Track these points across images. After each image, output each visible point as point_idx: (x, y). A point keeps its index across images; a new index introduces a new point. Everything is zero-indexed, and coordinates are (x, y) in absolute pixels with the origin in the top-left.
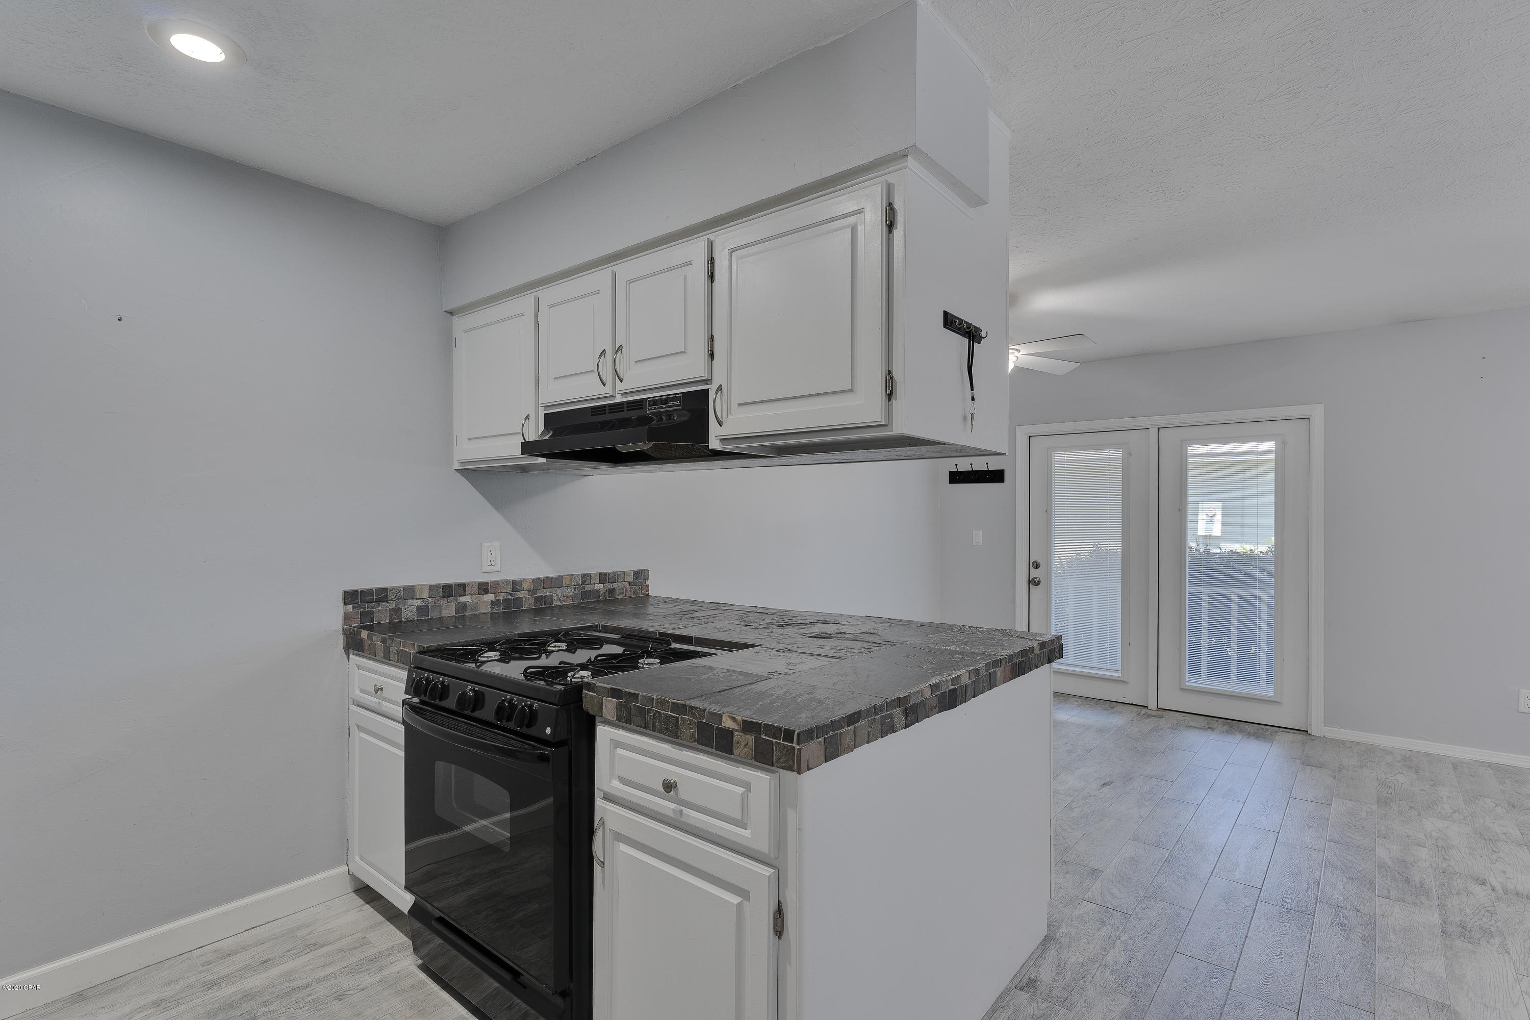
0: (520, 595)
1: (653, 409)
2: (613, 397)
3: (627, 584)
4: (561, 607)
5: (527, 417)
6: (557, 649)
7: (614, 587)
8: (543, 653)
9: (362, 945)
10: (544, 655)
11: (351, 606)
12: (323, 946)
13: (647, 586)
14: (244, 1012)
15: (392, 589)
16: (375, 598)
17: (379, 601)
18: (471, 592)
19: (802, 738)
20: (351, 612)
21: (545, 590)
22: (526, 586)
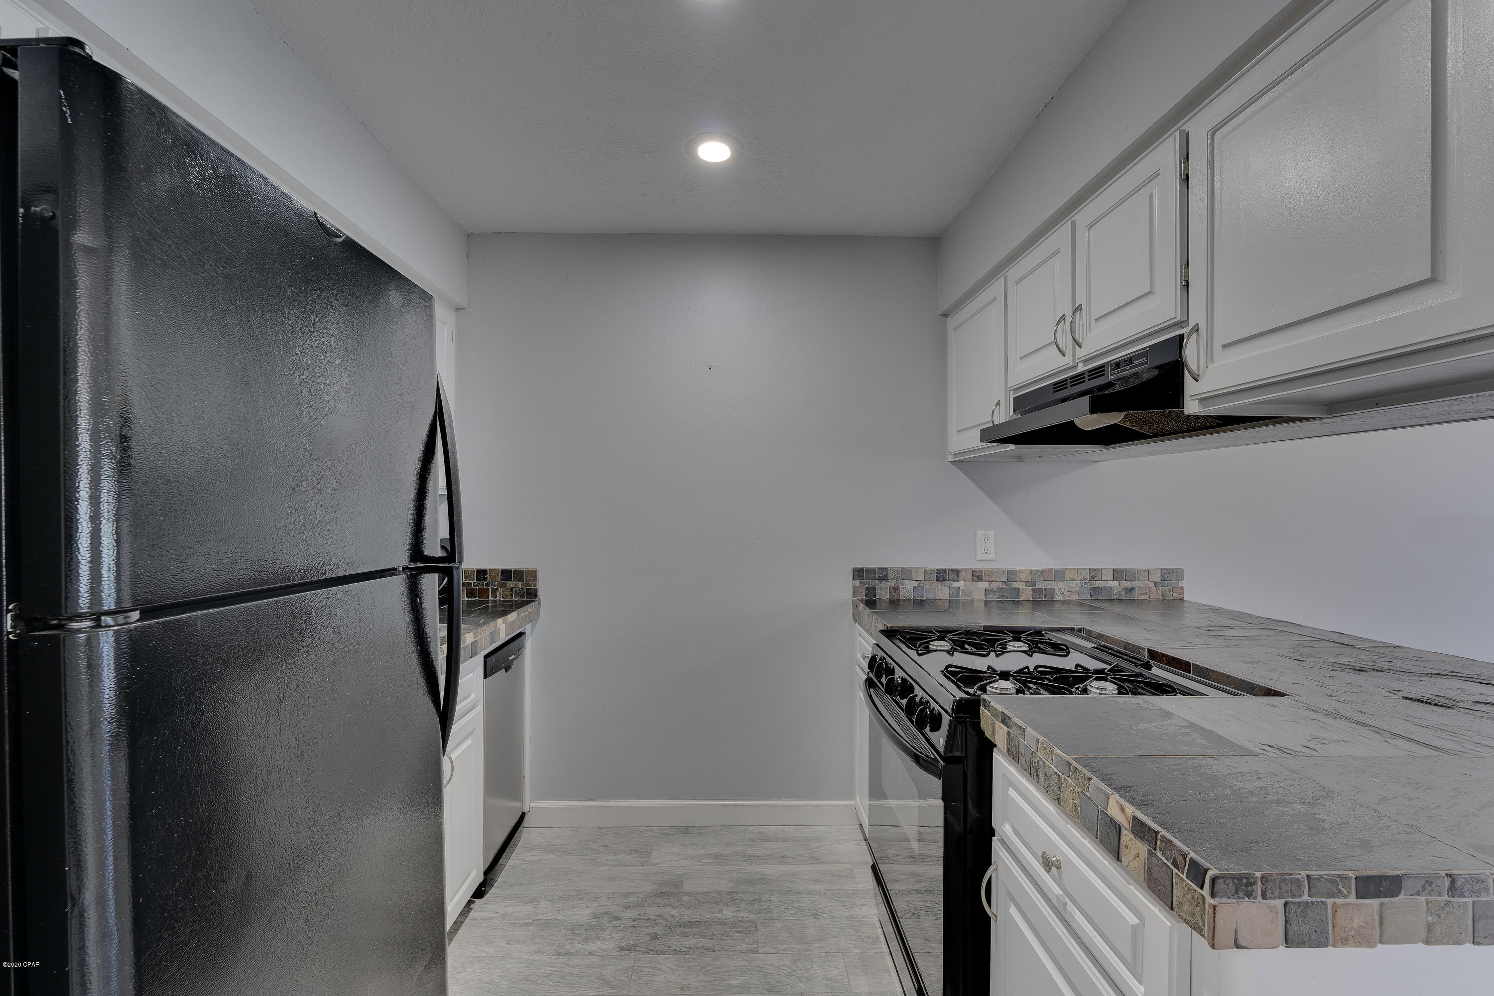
0: (1015, 585)
1: (1116, 374)
2: (1074, 367)
3: (1152, 585)
4: (1064, 602)
5: (998, 404)
6: (1015, 649)
7: (1133, 586)
8: (992, 651)
9: (847, 877)
10: (993, 654)
11: (858, 581)
12: (822, 863)
13: (1180, 588)
14: (756, 891)
15: (892, 569)
16: (877, 576)
17: (881, 579)
18: (965, 577)
19: (1220, 886)
20: (858, 587)
21: (1045, 583)
22: (1023, 576)
